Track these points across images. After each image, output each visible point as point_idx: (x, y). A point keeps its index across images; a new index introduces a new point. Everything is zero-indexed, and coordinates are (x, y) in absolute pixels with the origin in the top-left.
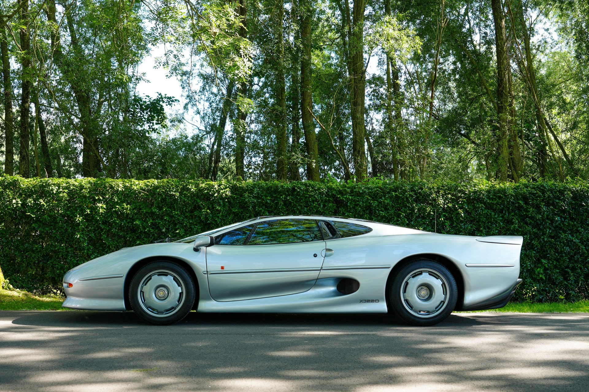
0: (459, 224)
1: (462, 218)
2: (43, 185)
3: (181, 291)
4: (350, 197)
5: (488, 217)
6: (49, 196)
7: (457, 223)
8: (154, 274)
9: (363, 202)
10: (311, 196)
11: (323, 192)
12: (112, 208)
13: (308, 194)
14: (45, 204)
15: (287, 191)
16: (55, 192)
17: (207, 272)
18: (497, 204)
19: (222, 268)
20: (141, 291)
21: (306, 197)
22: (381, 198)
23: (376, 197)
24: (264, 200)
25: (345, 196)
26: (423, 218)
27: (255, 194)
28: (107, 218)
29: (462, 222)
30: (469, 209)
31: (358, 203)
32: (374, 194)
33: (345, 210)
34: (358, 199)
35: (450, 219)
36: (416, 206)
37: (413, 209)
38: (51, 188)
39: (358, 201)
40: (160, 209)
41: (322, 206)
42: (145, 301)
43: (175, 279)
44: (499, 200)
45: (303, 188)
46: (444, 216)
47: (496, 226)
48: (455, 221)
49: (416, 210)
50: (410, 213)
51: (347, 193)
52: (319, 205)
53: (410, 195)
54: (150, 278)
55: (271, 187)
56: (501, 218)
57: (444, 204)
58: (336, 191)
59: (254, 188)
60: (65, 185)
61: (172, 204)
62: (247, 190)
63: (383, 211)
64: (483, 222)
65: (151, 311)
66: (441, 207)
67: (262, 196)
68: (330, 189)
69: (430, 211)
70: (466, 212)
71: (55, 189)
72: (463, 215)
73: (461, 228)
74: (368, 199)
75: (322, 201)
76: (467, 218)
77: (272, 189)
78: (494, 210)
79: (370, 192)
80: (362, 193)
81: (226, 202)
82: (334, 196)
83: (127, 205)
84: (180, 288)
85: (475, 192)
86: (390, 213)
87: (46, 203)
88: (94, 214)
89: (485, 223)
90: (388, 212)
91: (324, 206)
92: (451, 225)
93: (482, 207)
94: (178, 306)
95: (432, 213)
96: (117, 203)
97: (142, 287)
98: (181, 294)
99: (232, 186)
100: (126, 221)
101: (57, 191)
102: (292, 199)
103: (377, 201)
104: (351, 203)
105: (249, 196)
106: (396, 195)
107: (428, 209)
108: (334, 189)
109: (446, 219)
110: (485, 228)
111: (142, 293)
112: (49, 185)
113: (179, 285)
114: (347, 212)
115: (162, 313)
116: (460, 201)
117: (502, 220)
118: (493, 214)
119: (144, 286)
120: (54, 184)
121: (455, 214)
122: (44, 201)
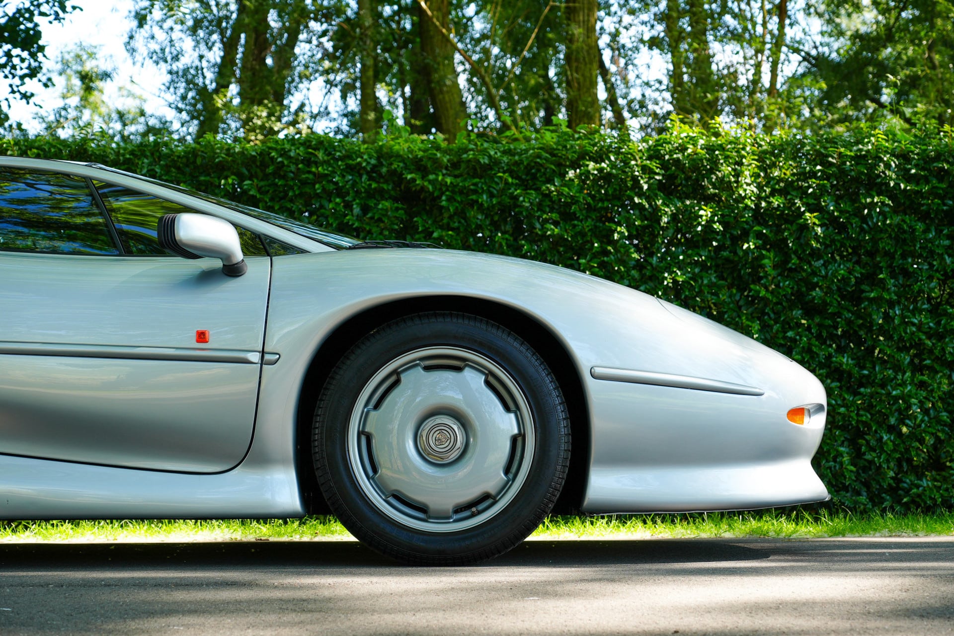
0: (809, 263)
1: (818, 241)
4: (448, 180)
5: (902, 237)
7: (799, 258)
9: (492, 195)
10: (320, 177)
11: (360, 164)
13: (310, 172)
18: (933, 193)
21: (304, 183)
22: (550, 181)
23: (534, 177)
25: (432, 177)
26: (693, 244)
29: (816, 254)
30: (841, 212)
31: (474, 197)
32: (528, 168)
33: (435, 222)
34: (474, 184)
35: (779, 246)
36: (664, 204)
37: (654, 215)
39: (475, 192)
41: (357, 210)
44: (941, 180)
46: (759, 235)
47: (931, 266)
48: (795, 252)
49: (665, 219)
50: (644, 228)
51: (437, 165)
52: (348, 206)
53: (645, 169)
56: (947, 242)
57: (759, 198)
58: (403, 160)
63: (556, 224)
64: (887, 254)
66: (747, 207)
68: (384, 155)
69: (710, 221)
70: (829, 221)
72: (819, 230)
73: (814, 273)
74: (507, 183)
75: (358, 192)
76: (833, 241)
78: (924, 217)
79: (516, 163)
80: (489, 167)
82: (396, 177)
85: (859, 158)
86: (578, 229)
89: (892, 257)
90: (574, 226)
91: (365, 209)
92: (782, 266)
93: (883, 203)
95: (717, 226)
102: (259, 189)
103: (537, 189)
104: (449, 200)
106: (601, 170)
107: (705, 213)
109: (765, 243)
110: (893, 275)
114: (442, 228)
116: (809, 187)
117: (949, 247)
118: (920, 226)
121: (795, 227)
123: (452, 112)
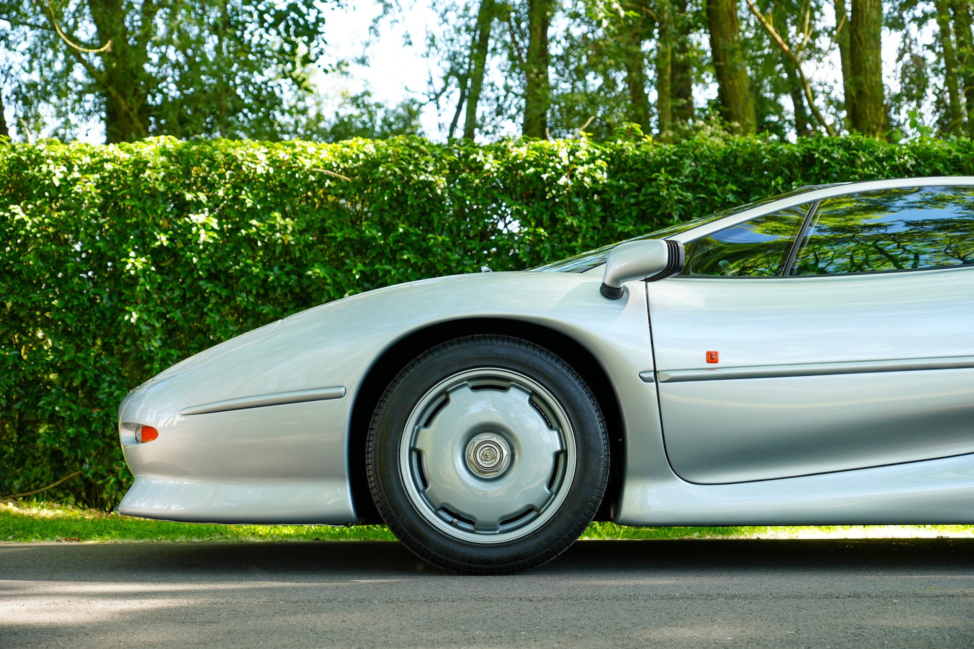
2: (18, 159)
3: (558, 448)
6: (41, 195)
8: (459, 385)
12: (238, 229)
14: (26, 218)
15: (789, 167)
16: (57, 183)
17: (655, 372)
19: (712, 358)
20: (412, 449)
24: (715, 194)
27: (687, 177)
28: (221, 259)
38: (44, 168)
40: (387, 229)
42: (425, 484)
43: (536, 401)
45: (838, 154)
54: (443, 401)
55: (734, 155)
59: (681, 158)
60: (86, 160)
61: (423, 214)
62: (662, 164)
65: (451, 523)
67: (707, 182)
71: (59, 172)
77: (740, 162)
81: (596, 203)
83: (284, 217)
84: (555, 433)
87: (31, 216)
88: (182, 249)
94: (548, 501)
96: (253, 213)
97: (416, 435)
98: (560, 456)
99: (611, 155)
100: (282, 268)
101: (65, 179)
105: (671, 183)
108: (936, 156)
111: (414, 455)
112: (38, 160)
113: (552, 422)
115: (489, 528)
119: (423, 431)
120: (55, 159)
122: (24, 210)
123: (741, 98)
